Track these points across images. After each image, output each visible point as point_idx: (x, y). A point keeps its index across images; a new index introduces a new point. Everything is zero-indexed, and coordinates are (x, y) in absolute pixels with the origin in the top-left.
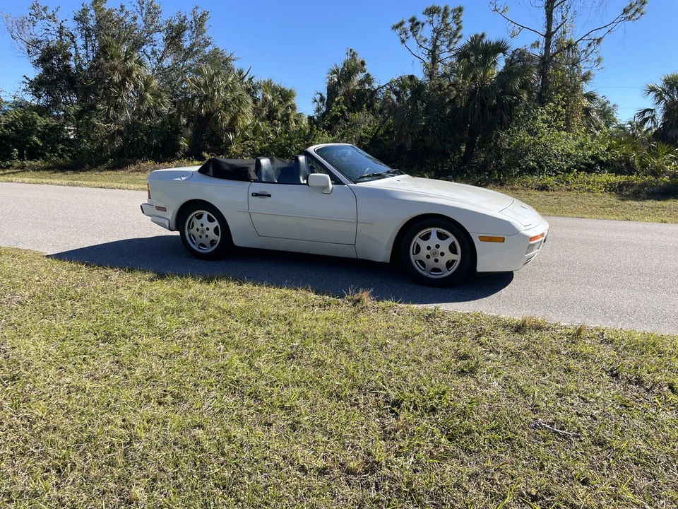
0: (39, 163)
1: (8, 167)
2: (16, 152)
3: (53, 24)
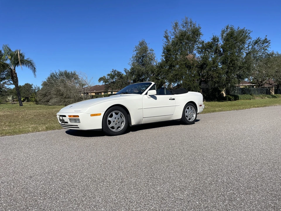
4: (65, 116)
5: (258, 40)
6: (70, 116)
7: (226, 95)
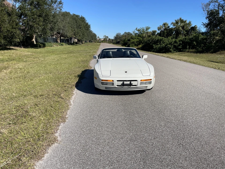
0: (194, 50)
1: (185, 51)
2: (188, 47)
3: (216, 4)
4: (136, 81)
7: (36, 42)
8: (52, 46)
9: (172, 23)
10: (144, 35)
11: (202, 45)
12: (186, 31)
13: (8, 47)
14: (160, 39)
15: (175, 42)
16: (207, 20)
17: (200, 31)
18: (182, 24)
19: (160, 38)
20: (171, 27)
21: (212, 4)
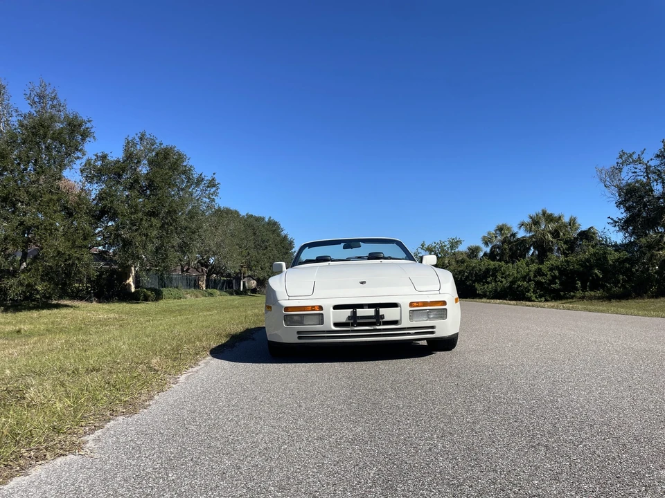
0: (598, 293)
1: (572, 297)
2: (579, 284)
3: (639, 166)
4: (395, 305)
5: (199, 177)
6: (411, 304)
7: (136, 287)
8: (181, 298)
9: (522, 225)
10: (447, 262)
11: (621, 277)
12: (566, 242)
13: (55, 302)
14: (492, 267)
15: (539, 272)
16: (623, 210)
17: (606, 242)
18: (551, 226)
19: (493, 264)
20: (521, 234)
21: (626, 169)
